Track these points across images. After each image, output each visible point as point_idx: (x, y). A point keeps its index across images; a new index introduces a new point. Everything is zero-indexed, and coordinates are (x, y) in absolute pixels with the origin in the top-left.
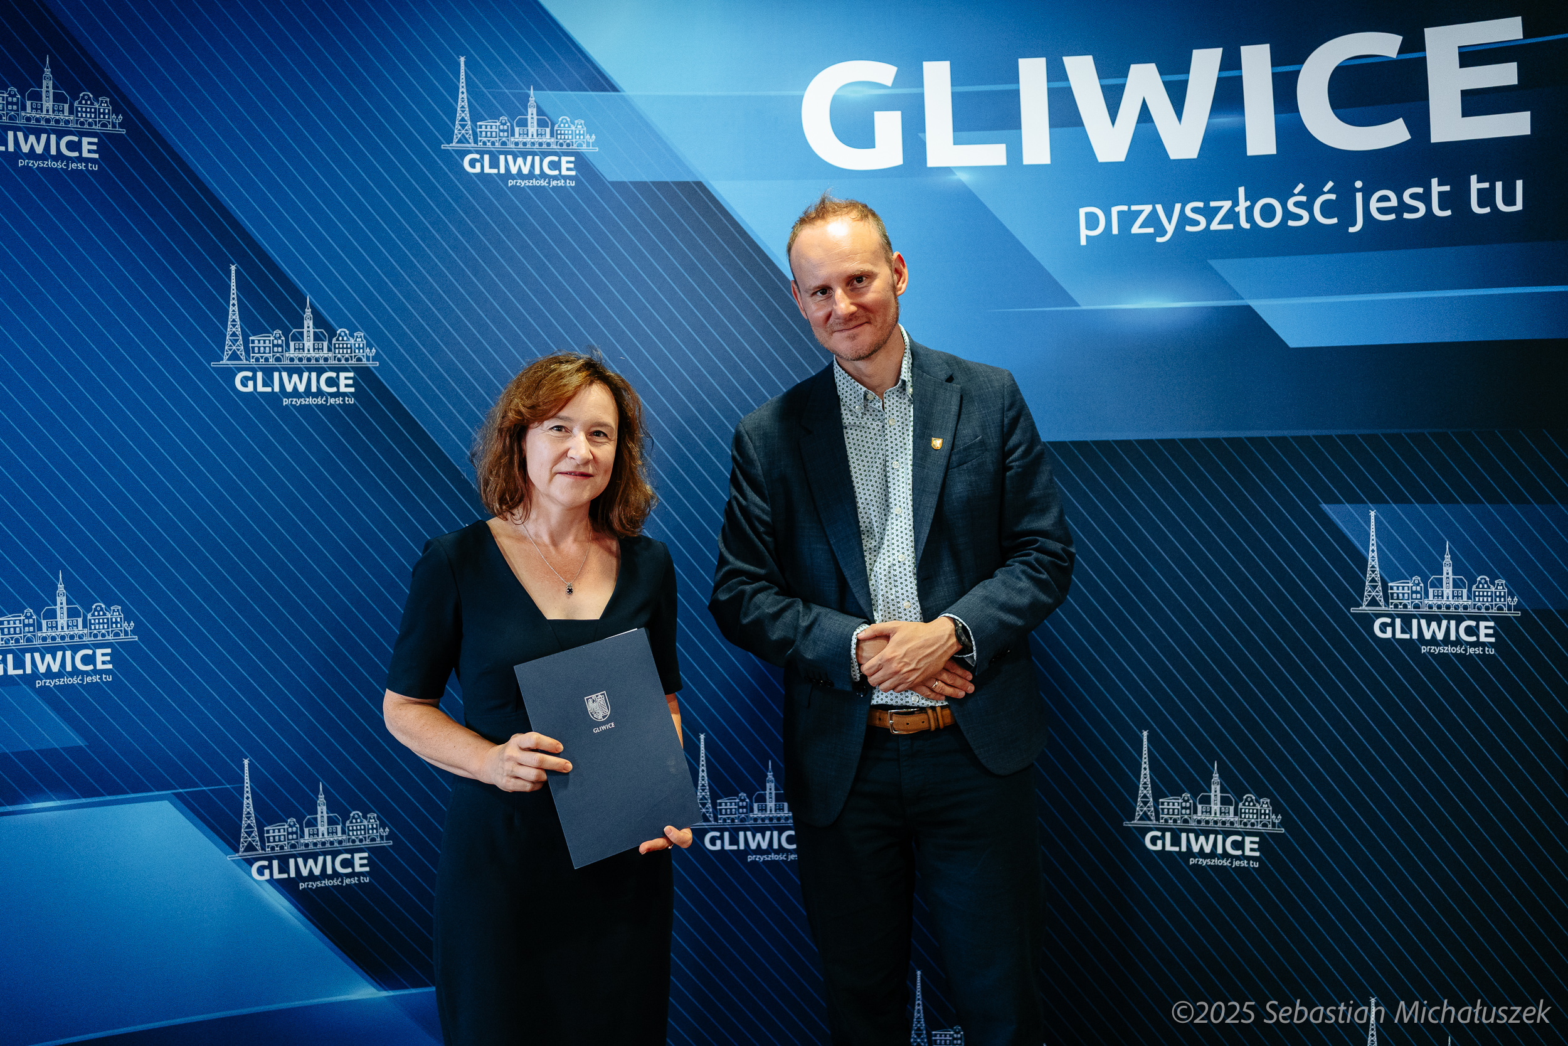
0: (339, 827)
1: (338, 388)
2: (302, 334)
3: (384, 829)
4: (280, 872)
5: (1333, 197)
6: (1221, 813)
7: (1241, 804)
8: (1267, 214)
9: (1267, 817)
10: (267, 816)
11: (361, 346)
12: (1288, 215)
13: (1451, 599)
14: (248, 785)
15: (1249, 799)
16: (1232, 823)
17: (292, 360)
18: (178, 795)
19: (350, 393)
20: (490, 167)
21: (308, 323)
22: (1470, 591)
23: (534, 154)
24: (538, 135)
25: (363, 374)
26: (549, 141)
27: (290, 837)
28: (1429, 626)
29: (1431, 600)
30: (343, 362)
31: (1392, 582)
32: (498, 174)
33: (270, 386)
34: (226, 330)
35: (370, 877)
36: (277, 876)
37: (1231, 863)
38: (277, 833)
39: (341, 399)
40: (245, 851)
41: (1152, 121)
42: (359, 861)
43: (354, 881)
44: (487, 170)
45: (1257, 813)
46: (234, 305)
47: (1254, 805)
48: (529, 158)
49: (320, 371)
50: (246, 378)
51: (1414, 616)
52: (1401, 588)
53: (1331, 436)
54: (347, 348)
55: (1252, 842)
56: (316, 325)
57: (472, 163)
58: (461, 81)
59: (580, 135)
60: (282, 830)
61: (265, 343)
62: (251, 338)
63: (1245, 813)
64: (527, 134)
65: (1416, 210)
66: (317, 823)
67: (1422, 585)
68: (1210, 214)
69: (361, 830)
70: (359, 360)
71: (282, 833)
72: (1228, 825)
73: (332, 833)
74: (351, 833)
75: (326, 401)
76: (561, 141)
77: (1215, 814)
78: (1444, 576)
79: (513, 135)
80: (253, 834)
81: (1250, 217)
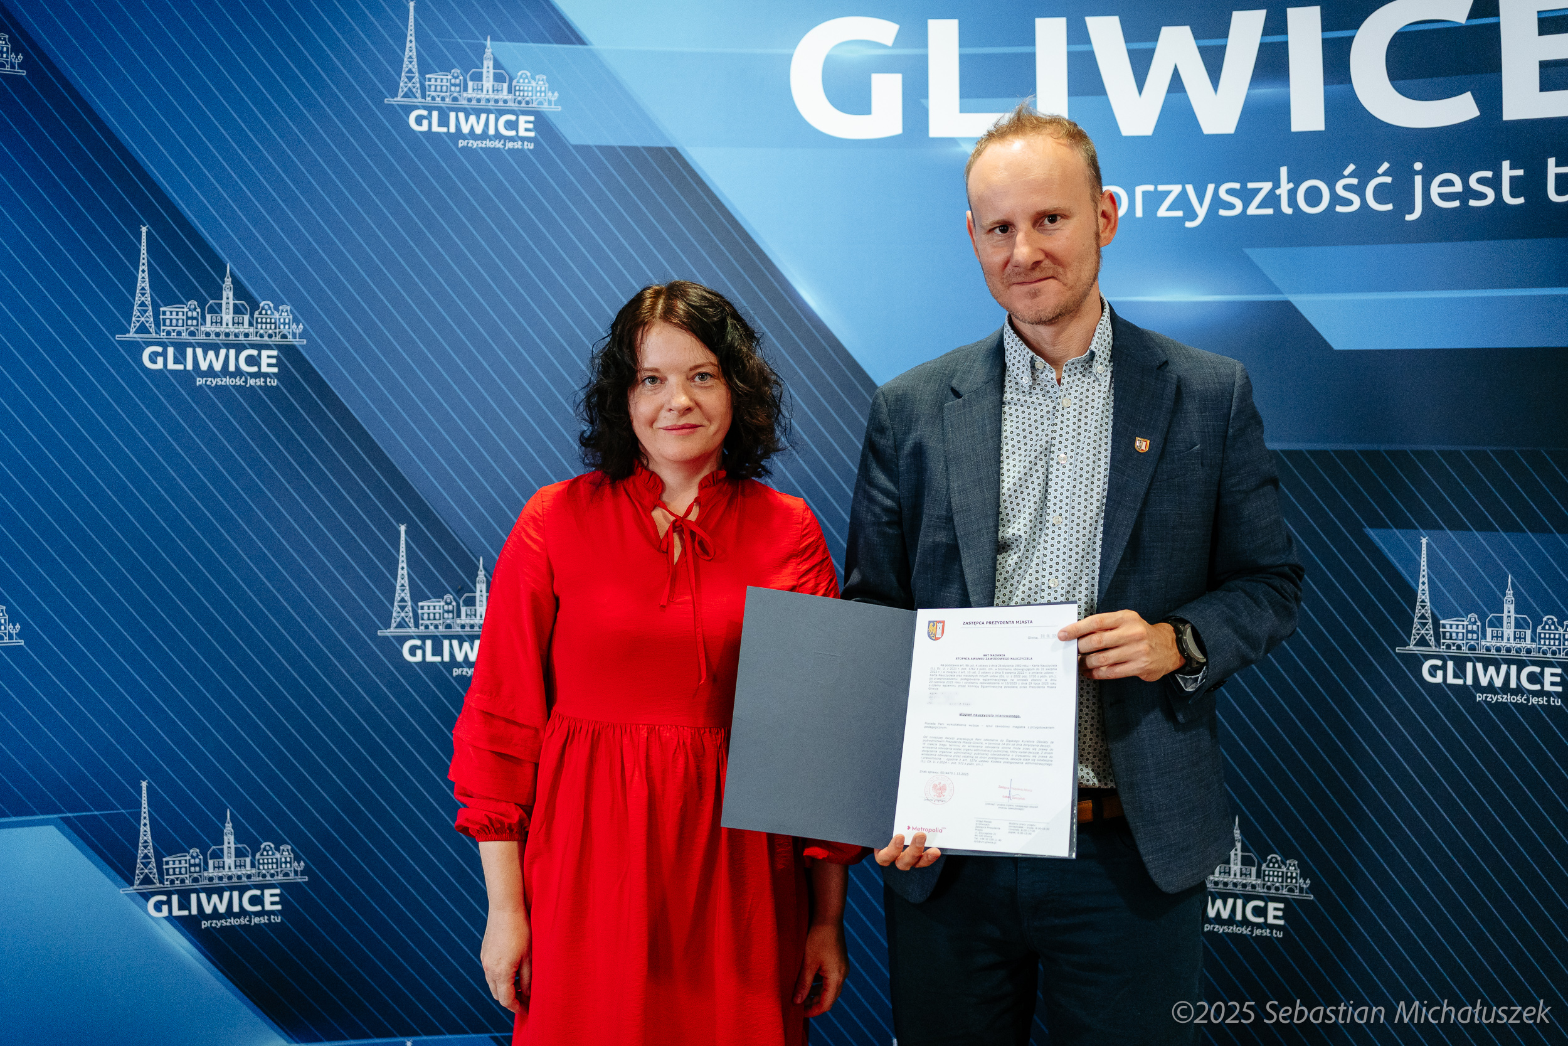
0: (248, 860)
1: (259, 368)
2: (220, 306)
3: (299, 863)
4: (181, 908)
5: (1388, 180)
6: (1241, 874)
7: (1264, 865)
8: (1313, 197)
9: (1294, 881)
10: (165, 846)
11: (287, 321)
12: (1336, 199)
13: (1512, 640)
14: (146, 810)
15: (1274, 860)
16: (1254, 887)
17: (208, 334)
18: (66, 820)
19: (274, 374)
20: (439, 126)
21: (228, 294)
22: (1534, 632)
23: (488, 112)
24: (493, 91)
25: (288, 352)
26: (506, 98)
27: (192, 869)
28: (1486, 670)
29: (1489, 641)
30: (266, 338)
31: (1444, 619)
32: (448, 134)
33: (181, 363)
34: (134, 299)
35: (282, 915)
36: (176, 912)
37: (1252, 931)
38: (177, 865)
39: (262, 380)
40: (141, 884)
41: (1185, 91)
42: (270, 899)
43: (264, 920)
44: (436, 128)
45: (1282, 876)
46: (143, 271)
47: (1279, 867)
48: (483, 116)
49: (239, 348)
50: (156, 354)
51: (1469, 659)
52: (1454, 626)
53: (1378, 452)
54: (271, 323)
55: (1276, 909)
56: (236, 296)
57: (419, 120)
58: (410, 28)
59: (541, 92)
60: (183, 862)
61: (177, 315)
62: (162, 309)
63: (1269, 875)
64: (482, 90)
65: (1483, 196)
66: (222, 853)
67: (1479, 623)
68: (1247, 196)
69: (272, 863)
70: (284, 336)
71: (183, 864)
72: (1249, 888)
73: (240, 866)
74: (261, 867)
75: (246, 382)
76: (520, 98)
77: (1235, 875)
78: (1505, 615)
79: (466, 90)
80: (150, 866)
81: (1292, 202)
